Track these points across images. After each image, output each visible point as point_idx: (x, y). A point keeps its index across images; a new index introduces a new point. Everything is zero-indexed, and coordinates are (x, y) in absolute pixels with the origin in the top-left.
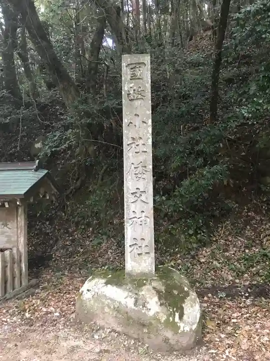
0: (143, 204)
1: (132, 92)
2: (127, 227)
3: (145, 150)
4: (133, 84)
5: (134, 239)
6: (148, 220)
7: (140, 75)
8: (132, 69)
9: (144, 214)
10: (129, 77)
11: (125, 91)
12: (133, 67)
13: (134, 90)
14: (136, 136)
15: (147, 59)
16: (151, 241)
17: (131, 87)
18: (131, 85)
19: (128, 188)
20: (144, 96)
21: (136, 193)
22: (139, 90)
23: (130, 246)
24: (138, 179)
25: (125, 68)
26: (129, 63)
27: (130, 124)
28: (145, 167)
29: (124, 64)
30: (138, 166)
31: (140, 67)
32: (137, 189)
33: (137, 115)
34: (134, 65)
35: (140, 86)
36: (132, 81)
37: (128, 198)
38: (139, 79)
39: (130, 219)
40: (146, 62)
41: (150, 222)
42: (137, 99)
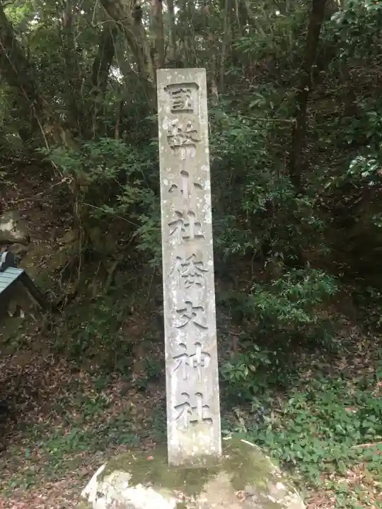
0: (198, 329)
1: (175, 132)
3: (200, 233)
4: (177, 120)
5: (182, 394)
6: (208, 358)
7: (189, 105)
8: (174, 93)
9: (199, 350)
10: (168, 109)
11: (163, 131)
13: (179, 130)
14: (184, 208)
15: (200, 77)
16: (213, 398)
17: (174, 126)
18: (174, 121)
19: (170, 301)
20: (197, 141)
21: (186, 309)
22: (189, 130)
23: (175, 407)
24: (188, 285)
25: (162, 90)
26: (170, 83)
27: (174, 189)
28: (201, 263)
29: (161, 86)
30: (188, 262)
31: (188, 90)
32: (187, 302)
33: (184, 173)
34: (179, 89)
35: (190, 122)
36: (175, 115)
37: (170, 319)
38: (187, 111)
39: (176, 357)
40: (199, 83)
41: (211, 362)
42: (184, 146)
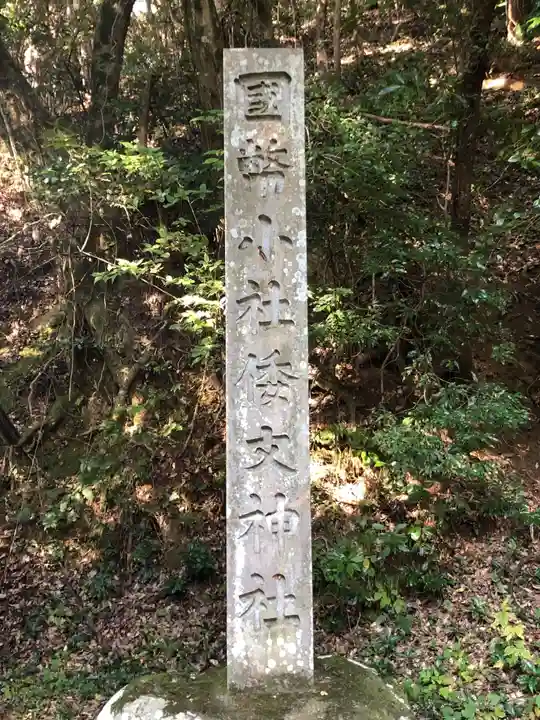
0: (280, 472)
1: (251, 151)
2: (232, 542)
3: (288, 317)
4: (255, 132)
5: (252, 576)
6: (295, 519)
7: (275, 108)
8: (250, 88)
9: (282, 504)
10: (242, 112)
11: (231, 148)
12: (252, 80)
13: (258, 149)
14: (262, 276)
15: (294, 63)
16: (302, 583)
17: (249, 141)
18: (250, 135)
19: (237, 428)
20: (286, 166)
21: (261, 439)
22: (273, 149)
23: (241, 597)
24: (266, 399)
25: (232, 84)
26: (245, 72)
27: (246, 244)
28: (288, 365)
29: (229, 74)
30: (266, 363)
31: (274, 84)
32: (263, 428)
33: (265, 219)
34: (258, 82)
35: (275, 136)
36: (252, 123)
37: (236, 455)
38: (272, 117)
39: (243, 517)
40: (292, 73)
41: (301, 525)
42: (265, 174)
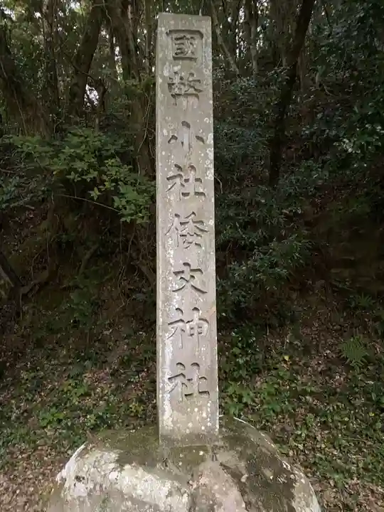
0: (197, 294)
1: (177, 80)
2: (163, 341)
3: (201, 190)
4: (179, 67)
5: (177, 364)
6: (206, 325)
7: (192, 53)
8: (177, 39)
9: (196, 315)
10: (171, 55)
11: (164, 78)
12: (181, 36)
13: (181, 78)
14: (184, 162)
15: (205, 25)
16: (212, 370)
17: (176, 73)
18: (176, 69)
19: (167, 262)
20: (200, 91)
21: (183, 272)
22: (191, 79)
23: (169, 379)
24: (186, 245)
25: (164, 35)
26: (172, 28)
27: (173, 141)
28: (202, 222)
29: (162, 29)
30: (187, 220)
31: (192, 38)
32: (185, 264)
33: (186, 125)
34: (182, 35)
35: (193, 71)
36: (177, 62)
37: (166, 281)
38: (191, 59)
39: (171, 323)
40: (203, 31)
41: (210, 329)
42: (187, 95)
